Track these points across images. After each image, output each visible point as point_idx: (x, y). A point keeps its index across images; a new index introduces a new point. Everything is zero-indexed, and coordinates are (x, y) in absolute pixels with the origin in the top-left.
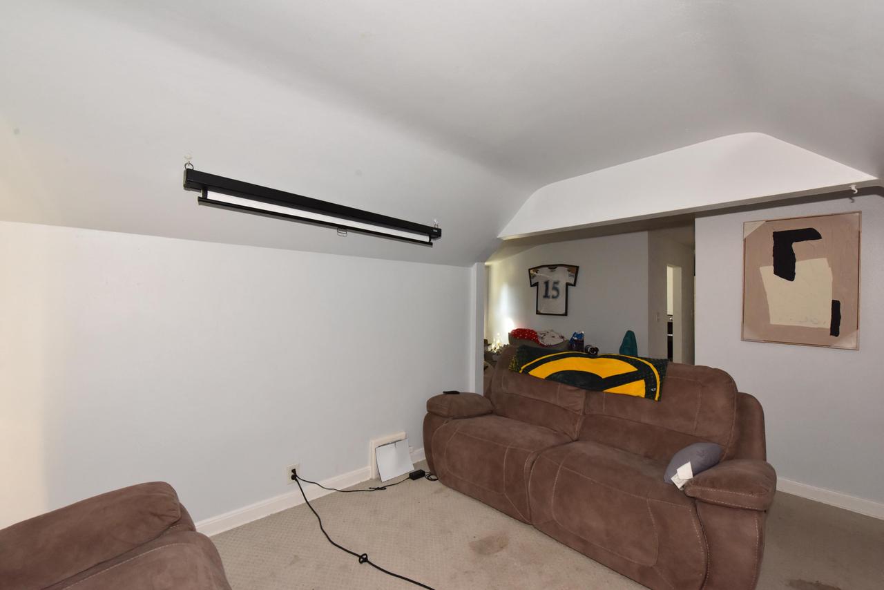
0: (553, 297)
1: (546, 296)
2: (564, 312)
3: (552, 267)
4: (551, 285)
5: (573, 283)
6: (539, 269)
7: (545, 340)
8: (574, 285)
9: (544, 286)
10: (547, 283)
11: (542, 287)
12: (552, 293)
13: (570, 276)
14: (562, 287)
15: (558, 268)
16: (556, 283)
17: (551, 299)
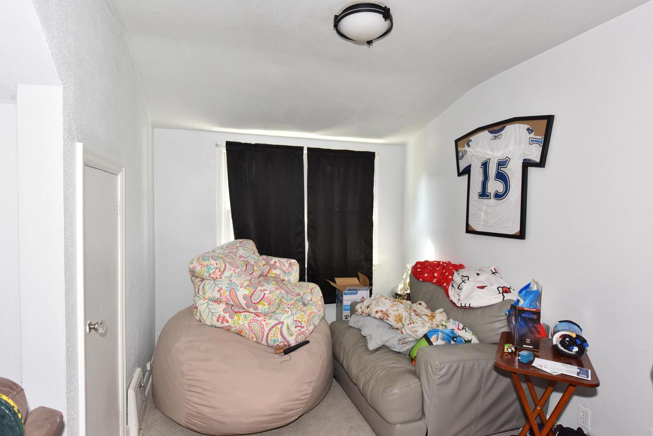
0: (498, 196)
1: (484, 194)
2: (516, 229)
3: (496, 128)
4: (492, 171)
5: (538, 160)
6: (472, 138)
7: (463, 293)
8: (542, 164)
9: (481, 171)
10: (485, 165)
11: (477, 175)
12: (495, 186)
13: (532, 142)
14: (514, 172)
15: (509, 128)
16: (502, 164)
17: (493, 201)
